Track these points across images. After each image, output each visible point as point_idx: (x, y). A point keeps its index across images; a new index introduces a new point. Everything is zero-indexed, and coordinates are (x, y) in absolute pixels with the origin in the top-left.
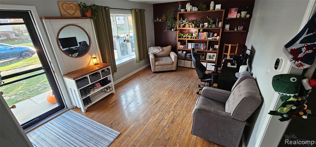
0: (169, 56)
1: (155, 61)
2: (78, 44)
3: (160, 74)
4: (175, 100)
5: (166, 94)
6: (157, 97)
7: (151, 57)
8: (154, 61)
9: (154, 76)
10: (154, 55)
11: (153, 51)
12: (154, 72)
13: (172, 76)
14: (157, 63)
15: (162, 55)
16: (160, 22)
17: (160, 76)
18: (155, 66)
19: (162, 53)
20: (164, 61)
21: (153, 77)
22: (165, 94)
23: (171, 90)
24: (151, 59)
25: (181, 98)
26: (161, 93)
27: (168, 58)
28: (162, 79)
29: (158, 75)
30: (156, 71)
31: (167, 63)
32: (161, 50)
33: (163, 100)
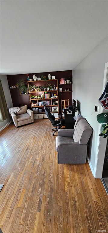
0: (27, 112)
1: (17, 118)
3: (23, 127)
4: (39, 144)
5: (32, 141)
6: (26, 145)
7: (13, 116)
8: (16, 119)
9: (19, 130)
10: (15, 113)
11: (13, 111)
12: (17, 127)
13: (32, 127)
14: (18, 120)
15: (21, 113)
16: (15, 89)
17: (23, 129)
18: (18, 122)
19: (21, 112)
20: (24, 117)
21: (17, 131)
22: (31, 141)
23: (35, 137)
25: (44, 141)
26: (28, 141)
27: (26, 114)
28: (25, 131)
29: (21, 129)
30: (19, 125)
31: (26, 118)
32: (20, 109)
33: (31, 146)
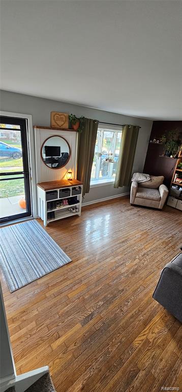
0: (158, 189)
1: (138, 191)
2: (61, 154)
3: (139, 209)
4: (146, 247)
5: (138, 235)
6: (126, 236)
7: (134, 185)
8: (135, 191)
9: (131, 209)
10: (138, 183)
11: (139, 178)
12: (132, 205)
13: (155, 216)
14: (138, 194)
15: (148, 185)
16: (157, 144)
17: (138, 211)
18: (135, 197)
19: (148, 183)
20: (149, 194)
21: (128, 210)
22: (136, 235)
23: (146, 233)
24: (133, 187)
25: (156, 248)
26: (132, 232)
27: (156, 192)
28: (139, 215)
29: (136, 210)
30: (136, 203)
31: (152, 197)
32: (149, 179)
33: (132, 242)
